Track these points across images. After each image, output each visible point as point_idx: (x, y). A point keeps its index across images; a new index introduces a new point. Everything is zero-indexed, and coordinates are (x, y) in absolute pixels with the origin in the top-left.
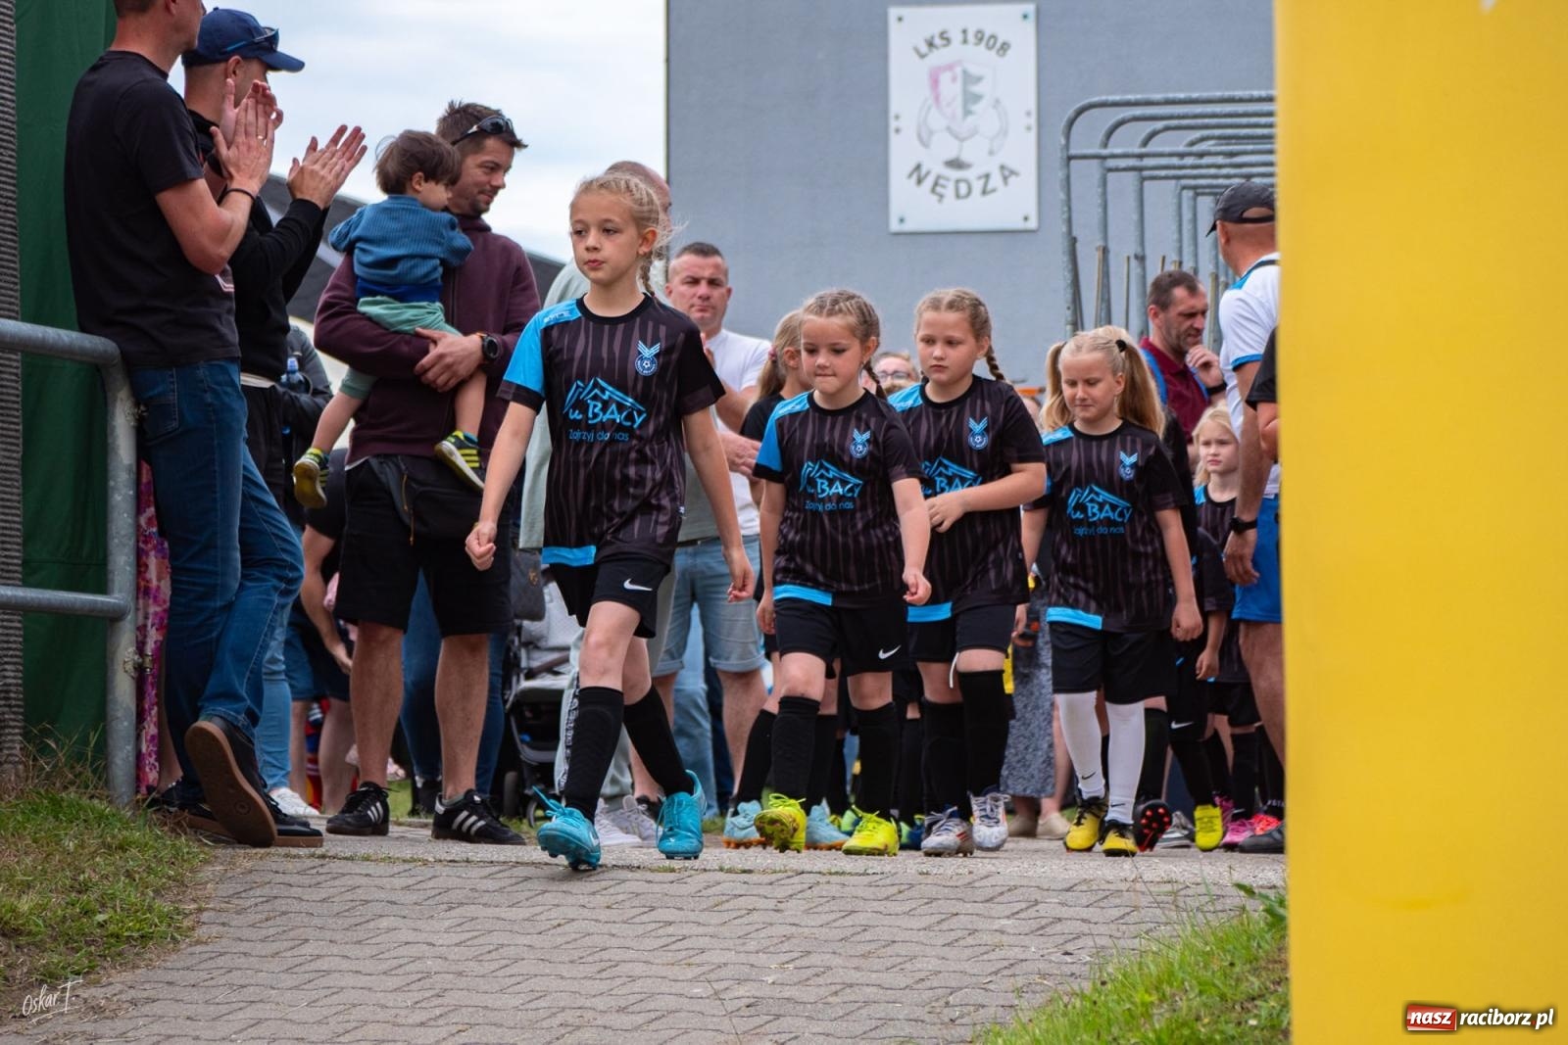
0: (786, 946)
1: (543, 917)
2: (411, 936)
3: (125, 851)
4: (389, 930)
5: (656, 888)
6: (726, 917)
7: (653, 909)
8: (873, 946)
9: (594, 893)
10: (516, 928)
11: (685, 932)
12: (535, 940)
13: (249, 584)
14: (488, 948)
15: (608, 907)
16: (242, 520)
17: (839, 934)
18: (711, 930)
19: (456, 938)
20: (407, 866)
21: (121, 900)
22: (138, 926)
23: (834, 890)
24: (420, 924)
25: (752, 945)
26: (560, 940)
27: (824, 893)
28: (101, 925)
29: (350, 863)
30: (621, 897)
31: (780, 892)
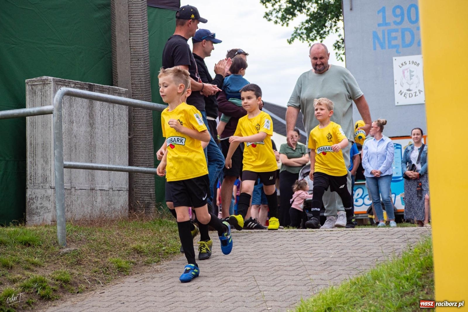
0: (338, 248)
1: (277, 244)
2: (242, 250)
3: (175, 232)
4: (237, 249)
5: (308, 236)
6: (323, 242)
7: (305, 241)
8: (360, 247)
9: (291, 238)
10: (269, 247)
11: (312, 246)
12: (273, 250)
13: (210, 166)
14: (261, 252)
15: (294, 241)
16: (208, 150)
17: (352, 244)
18: (319, 245)
19: (253, 250)
20: (247, 233)
21: (171, 244)
22: (173, 250)
23: (353, 234)
24: (245, 247)
25: (329, 248)
26: (279, 249)
27: (350, 235)
28: (164, 250)
29: (233, 233)
30: (297, 238)
31: (339, 235)
